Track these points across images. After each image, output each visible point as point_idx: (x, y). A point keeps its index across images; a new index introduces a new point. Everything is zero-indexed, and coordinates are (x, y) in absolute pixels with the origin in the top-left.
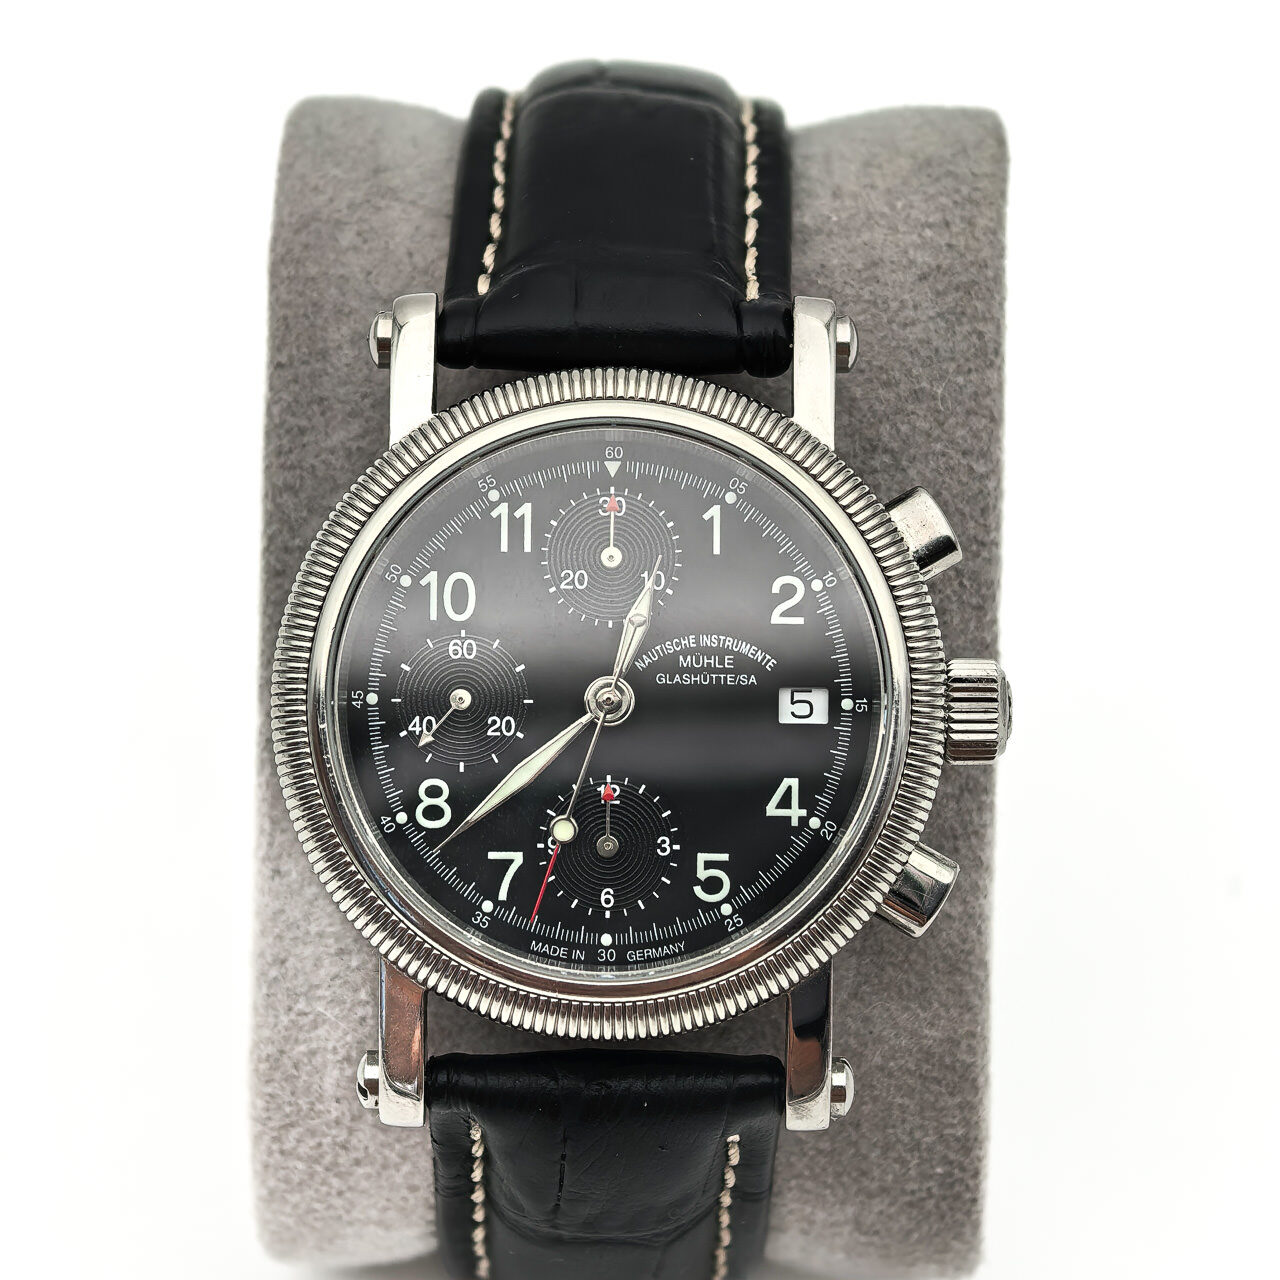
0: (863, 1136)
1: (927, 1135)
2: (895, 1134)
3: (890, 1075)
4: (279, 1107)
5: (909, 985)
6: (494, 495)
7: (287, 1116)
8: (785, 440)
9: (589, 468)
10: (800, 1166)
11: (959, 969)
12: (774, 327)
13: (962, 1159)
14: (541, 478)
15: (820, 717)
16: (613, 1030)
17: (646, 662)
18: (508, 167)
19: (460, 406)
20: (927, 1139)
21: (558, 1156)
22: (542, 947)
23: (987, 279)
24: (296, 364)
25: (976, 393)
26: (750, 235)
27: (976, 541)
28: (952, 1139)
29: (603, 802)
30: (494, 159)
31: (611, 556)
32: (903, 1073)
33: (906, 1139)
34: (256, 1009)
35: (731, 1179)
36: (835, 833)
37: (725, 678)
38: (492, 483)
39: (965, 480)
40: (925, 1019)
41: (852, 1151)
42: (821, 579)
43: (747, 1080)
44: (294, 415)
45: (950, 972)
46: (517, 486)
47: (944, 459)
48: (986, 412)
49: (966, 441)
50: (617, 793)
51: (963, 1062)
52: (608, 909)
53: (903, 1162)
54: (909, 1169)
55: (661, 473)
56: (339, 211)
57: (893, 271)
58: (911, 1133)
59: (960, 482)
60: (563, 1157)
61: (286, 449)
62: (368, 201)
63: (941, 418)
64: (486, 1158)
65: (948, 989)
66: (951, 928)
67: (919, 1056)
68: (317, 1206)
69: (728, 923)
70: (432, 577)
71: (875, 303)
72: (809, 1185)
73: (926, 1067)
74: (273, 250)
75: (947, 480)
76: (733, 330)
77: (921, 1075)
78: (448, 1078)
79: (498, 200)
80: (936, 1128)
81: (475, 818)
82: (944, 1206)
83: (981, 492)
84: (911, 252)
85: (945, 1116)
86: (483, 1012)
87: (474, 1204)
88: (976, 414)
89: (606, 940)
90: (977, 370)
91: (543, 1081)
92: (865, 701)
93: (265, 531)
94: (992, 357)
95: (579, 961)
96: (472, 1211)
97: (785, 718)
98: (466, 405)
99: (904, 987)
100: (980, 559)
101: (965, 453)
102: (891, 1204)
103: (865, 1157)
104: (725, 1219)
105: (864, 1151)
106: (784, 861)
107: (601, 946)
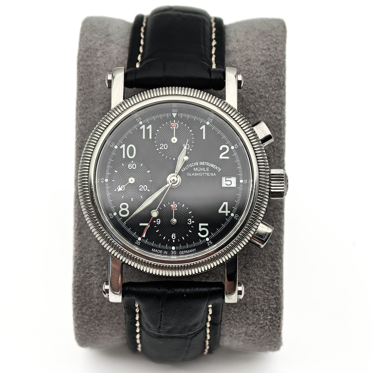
0: (247, 307)
1: (265, 307)
2: (257, 307)
3: (255, 290)
4: (81, 300)
5: (260, 264)
6: (141, 123)
7: (83, 303)
8: (223, 106)
9: (168, 115)
10: (229, 316)
11: (274, 259)
12: (220, 76)
13: (276, 314)
14: (154, 118)
15: (234, 185)
16: (175, 273)
17: (184, 170)
18: (145, 34)
19: (131, 97)
20: (266, 308)
21: (160, 311)
22: (155, 250)
23: (280, 64)
24: (85, 89)
25: (278, 96)
26: (213, 51)
27: (278, 138)
28: (272, 308)
29: (172, 209)
30: (141, 32)
31: (174, 140)
32: (259, 289)
33: (260, 308)
34: (74, 272)
35: (209, 318)
36: (238, 218)
37: (207, 174)
38: (140, 119)
39: (275, 121)
40: (265, 274)
41: (244, 312)
42: (234, 146)
43: (214, 289)
44: (84, 104)
45: (272, 260)
46: (147, 120)
47: (269, 115)
48: (281, 102)
49: (275, 110)
50: (176, 206)
51: (276, 286)
52: (174, 239)
53: (259, 315)
54: (260, 317)
55: (188, 116)
56: (97, 46)
57: (254, 62)
58: (261, 306)
59: (273, 121)
60: (162, 311)
61: (82, 113)
62: (105, 44)
63: (268, 103)
64: (140, 313)
65: (271, 265)
66: (272, 248)
67: (263, 284)
68: (92, 329)
69: (208, 243)
70: (123, 146)
71: (249, 71)
72: (232, 322)
73: (265, 287)
74: (78, 57)
75: (270, 121)
76: (209, 77)
77: (264, 290)
78: (129, 288)
79: (142, 42)
80: (268, 305)
81: (136, 213)
82: (271, 328)
83: (279, 124)
84: (259, 57)
85: (270, 302)
86: (138, 269)
87: (136, 327)
88: (278, 102)
89: (173, 248)
90: (278, 90)
91: (156, 289)
92: (246, 180)
93: (76, 136)
94: (282, 86)
95: (166, 254)
96: (136, 329)
97: (224, 185)
98: (133, 97)
99: (258, 265)
100: (279, 143)
101: (274, 113)
102: (256, 327)
103: (248, 314)
104: (208, 331)
105: (248, 312)
106: (224, 226)
107: (172, 250)
